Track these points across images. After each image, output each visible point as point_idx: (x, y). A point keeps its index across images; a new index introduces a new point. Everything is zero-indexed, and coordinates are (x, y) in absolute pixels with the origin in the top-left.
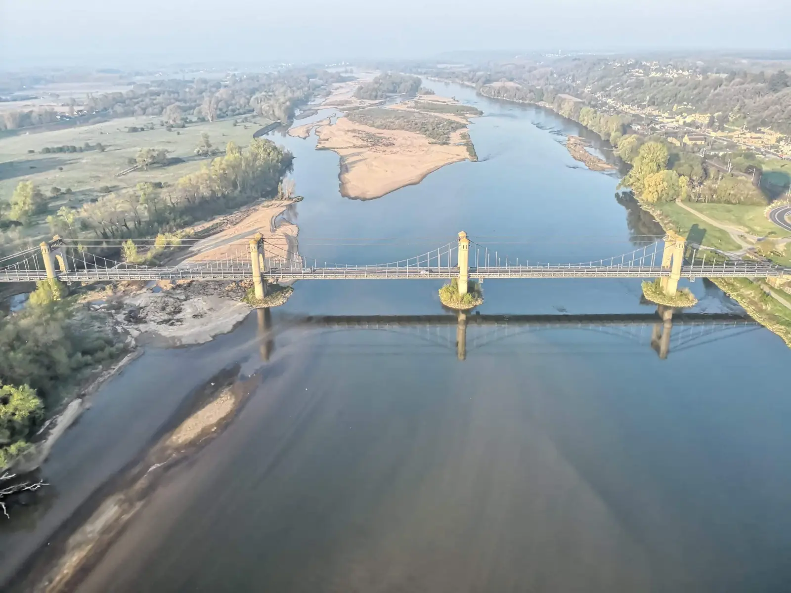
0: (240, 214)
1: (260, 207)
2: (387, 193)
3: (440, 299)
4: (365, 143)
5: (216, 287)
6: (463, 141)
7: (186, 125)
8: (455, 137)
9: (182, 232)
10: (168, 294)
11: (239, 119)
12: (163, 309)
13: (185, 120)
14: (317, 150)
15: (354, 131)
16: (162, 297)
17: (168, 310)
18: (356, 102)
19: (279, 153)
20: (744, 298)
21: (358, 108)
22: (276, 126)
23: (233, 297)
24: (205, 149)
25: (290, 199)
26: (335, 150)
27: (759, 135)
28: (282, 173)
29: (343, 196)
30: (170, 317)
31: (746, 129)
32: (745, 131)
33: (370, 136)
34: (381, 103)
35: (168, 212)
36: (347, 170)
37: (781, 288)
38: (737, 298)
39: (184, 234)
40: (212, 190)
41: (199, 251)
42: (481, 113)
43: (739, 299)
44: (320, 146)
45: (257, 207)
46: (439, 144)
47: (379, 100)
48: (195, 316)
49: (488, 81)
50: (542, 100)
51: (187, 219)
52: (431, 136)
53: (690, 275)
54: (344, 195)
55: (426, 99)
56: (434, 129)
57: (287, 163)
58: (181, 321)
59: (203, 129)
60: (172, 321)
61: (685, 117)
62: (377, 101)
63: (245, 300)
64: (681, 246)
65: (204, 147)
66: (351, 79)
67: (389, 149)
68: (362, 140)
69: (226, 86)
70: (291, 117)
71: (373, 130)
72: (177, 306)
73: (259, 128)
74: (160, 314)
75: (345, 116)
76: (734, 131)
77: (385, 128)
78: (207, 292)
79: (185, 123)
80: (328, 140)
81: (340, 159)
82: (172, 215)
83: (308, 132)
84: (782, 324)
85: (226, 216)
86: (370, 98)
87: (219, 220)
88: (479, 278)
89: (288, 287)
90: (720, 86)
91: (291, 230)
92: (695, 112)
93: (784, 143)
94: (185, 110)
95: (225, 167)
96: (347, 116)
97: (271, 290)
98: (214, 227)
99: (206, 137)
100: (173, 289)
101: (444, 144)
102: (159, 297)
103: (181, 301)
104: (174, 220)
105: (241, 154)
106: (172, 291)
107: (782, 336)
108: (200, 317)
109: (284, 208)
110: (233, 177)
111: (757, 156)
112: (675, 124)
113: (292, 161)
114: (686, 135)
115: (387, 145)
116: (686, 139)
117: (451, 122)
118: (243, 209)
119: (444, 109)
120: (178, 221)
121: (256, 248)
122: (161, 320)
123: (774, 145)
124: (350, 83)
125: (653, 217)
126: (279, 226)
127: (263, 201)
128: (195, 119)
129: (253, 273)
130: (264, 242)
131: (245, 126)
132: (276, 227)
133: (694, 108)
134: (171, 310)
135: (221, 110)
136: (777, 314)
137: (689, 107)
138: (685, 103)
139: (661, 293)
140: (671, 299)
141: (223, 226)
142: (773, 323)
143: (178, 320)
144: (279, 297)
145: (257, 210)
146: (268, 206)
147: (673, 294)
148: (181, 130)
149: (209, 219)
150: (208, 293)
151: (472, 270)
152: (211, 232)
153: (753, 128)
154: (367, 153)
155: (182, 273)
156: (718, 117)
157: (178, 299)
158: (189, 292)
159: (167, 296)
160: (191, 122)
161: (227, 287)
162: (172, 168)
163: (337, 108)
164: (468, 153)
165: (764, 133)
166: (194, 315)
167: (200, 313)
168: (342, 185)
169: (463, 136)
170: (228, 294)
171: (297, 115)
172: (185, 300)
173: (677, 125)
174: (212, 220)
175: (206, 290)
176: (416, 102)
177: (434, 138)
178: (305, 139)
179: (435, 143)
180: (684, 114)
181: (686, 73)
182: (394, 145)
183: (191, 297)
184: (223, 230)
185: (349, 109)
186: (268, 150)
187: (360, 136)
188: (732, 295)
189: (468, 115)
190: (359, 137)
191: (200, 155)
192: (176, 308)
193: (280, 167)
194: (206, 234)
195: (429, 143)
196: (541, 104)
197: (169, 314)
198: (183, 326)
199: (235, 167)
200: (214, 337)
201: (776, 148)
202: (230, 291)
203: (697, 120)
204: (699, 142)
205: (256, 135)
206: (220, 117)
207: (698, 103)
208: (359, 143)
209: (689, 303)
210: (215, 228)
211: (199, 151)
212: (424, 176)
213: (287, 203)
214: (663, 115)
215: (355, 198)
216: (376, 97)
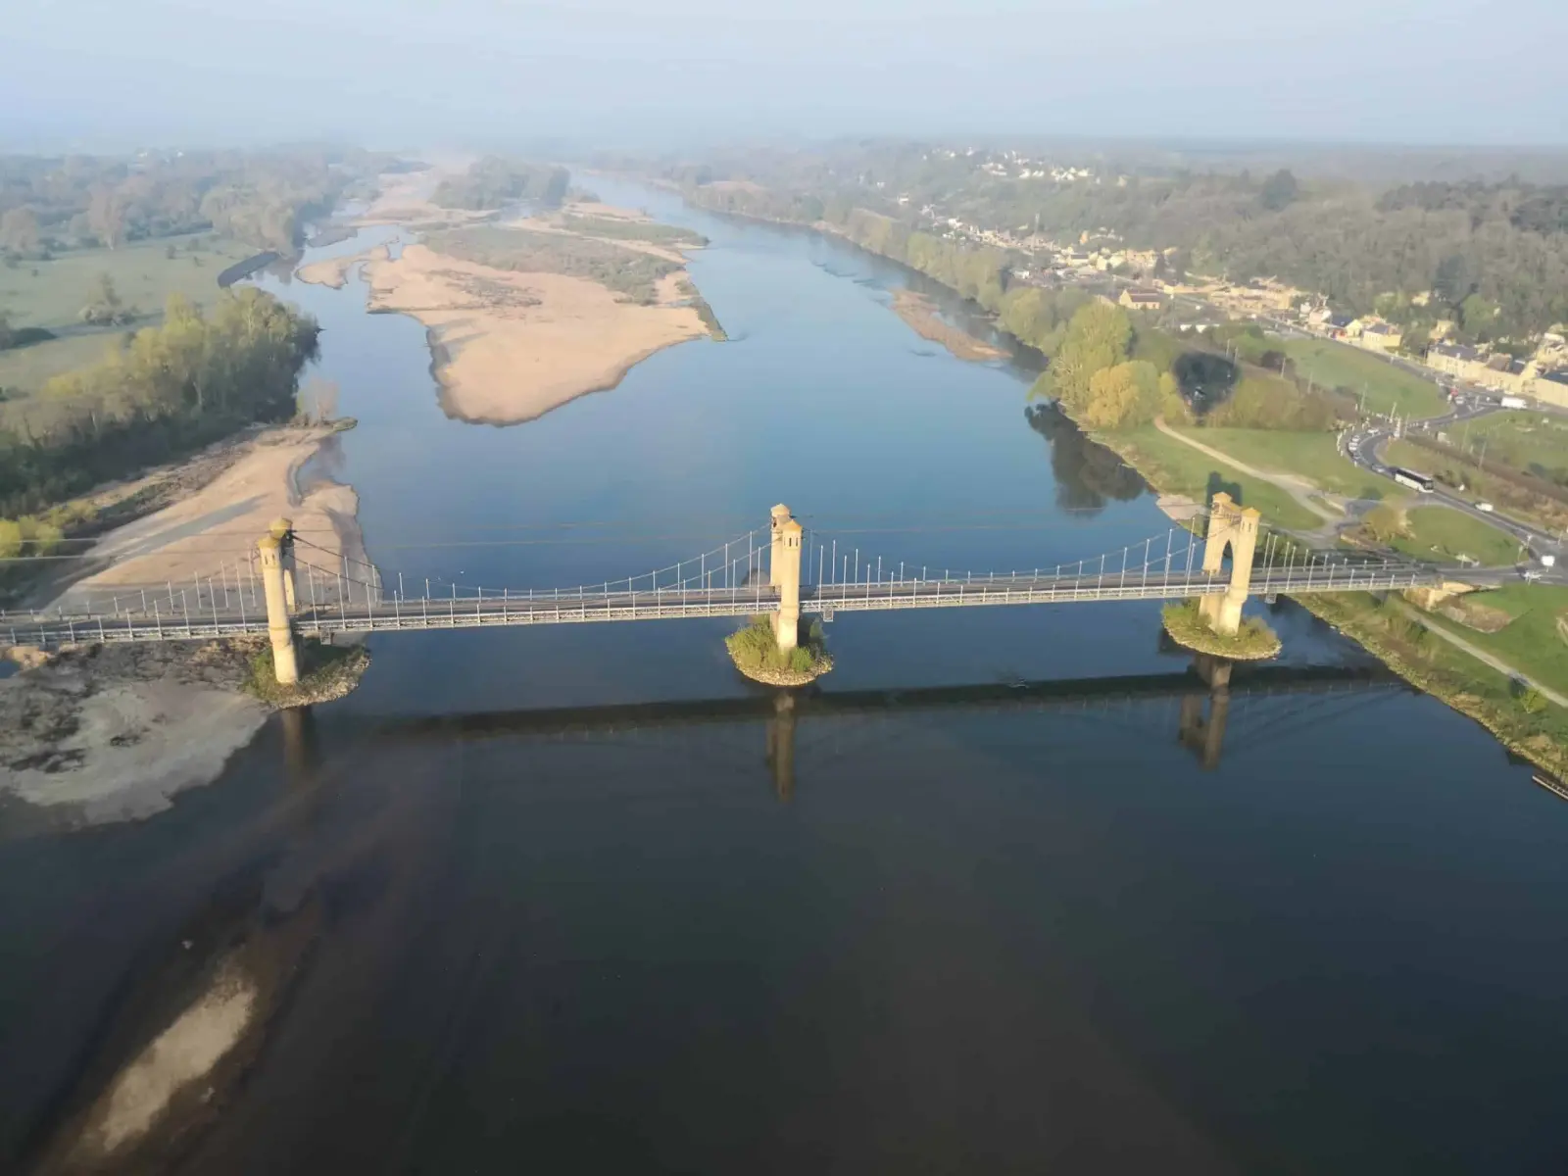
0: (208, 462)
1: (256, 445)
2: (549, 410)
3: (734, 664)
4: (476, 299)
5: (169, 655)
6: (686, 297)
7: (53, 255)
8: (666, 287)
9: (61, 511)
10: (37, 678)
11: (181, 242)
12: (26, 724)
13: (48, 242)
14: (369, 313)
15: (446, 273)
16: (20, 690)
17: (42, 724)
18: (439, 214)
19: (291, 319)
20: (1370, 634)
21: (444, 226)
22: (267, 260)
23: (215, 680)
24: (106, 308)
25: (327, 423)
26: (414, 313)
27: (1255, 292)
28: (297, 364)
29: (451, 416)
30: (48, 746)
31: (1229, 280)
32: (1227, 284)
33: (484, 287)
34: (493, 218)
35: (25, 462)
36: (447, 359)
37: (1440, 609)
38: (1356, 633)
39: (67, 515)
40: (133, 407)
41: (111, 561)
42: (706, 241)
43: (1359, 636)
44: (376, 305)
45: (246, 445)
46: (637, 302)
47: (486, 209)
48: (118, 741)
49: (703, 178)
50: (820, 218)
51: (73, 477)
52: (615, 285)
53: (1266, 589)
54: (452, 414)
55: (584, 210)
56: (619, 272)
57: (306, 341)
58: (80, 758)
59: (94, 265)
60: (51, 760)
61: (1108, 257)
62: (483, 213)
63: (249, 687)
64: (1253, 527)
65: (102, 303)
66: (421, 167)
67: (532, 311)
68: (470, 292)
69: (141, 173)
70: (299, 240)
71: (488, 272)
72: (65, 713)
73: (228, 264)
74: (18, 739)
75: (420, 243)
76: (1204, 284)
77: (513, 268)
78: (144, 669)
79: (49, 250)
80: (390, 291)
81: (428, 333)
82: (35, 470)
83: (342, 273)
84: (1471, 691)
85: (173, 469)
86: (468, 207)
87: (155, 478)
88: (823, 610)
89: (355, 647)
90: (1166, 198)
91: (339, 499)
92: (1124, 246)
93: (1309, 308)
94: (47, 221)
95: (167, 352)
96: (425, 241)
97: (313, 657)
98: (147, 495)
99: (106, 281)
100: (50, 664)
101: (648, 303)
102: (11, 689)
103: (74, 698)
104: (42, 481)
105: (202, 322)
106: (47, 671)
107: (1482, 721)
108: (130, 742)
109: (315, 447)
110: (185, 375)
111: (1266, 332)
112: (1090, 269)
113: (316, 336)
114: (1125, 292)
115: (528, 304)
116: (1125, 299)
117: (651, 259)
118: (216, 448)
119: (627, 231)
120: (52, 482)
121: (277, 557)
122: (21, 758)
123: (1287, 311)
124: (418, 174)
125: (1120, 460)
126: (309, 492)
127: (260, 431)
128: (71, 241)
129: (270, 619)
130: (294, 540)
131: (196, 259)
132: (301, 493)
133: (1121, 239)
134: (48, 727)
135: (133, 222)
136: (1453, 669)
137: (1111, 236)
138: (1103, 229)
139: (1206, 631)
140: (1231, 641)
141: (166, 492)
142: (1452, 690)
143: (73, 755)
144: (336, 675)
145: (250, 452)
146: (275, 443)
147: (1234, 632)
148: (41, 265)
149: (131, 476)
150: (147, 673)
151: (806, 593)
152: (141, 508)
153: (1242, 279)
154: (484, 319)
155: (77, 627)
156: (1171, 256)
157: (66, 692)
158: (95, 671)
159: (34, 686)
160: (63, 248)
161: (198, 653)
162: (25, 354)
163: (398, 224)
164: (704, 323)
165: (1264, 288)
166: (116, 739)
167: (130, 731)
168: (443, 391)
169: (684, 288)
170: (201, 674)
171: (310, 237)
172: (86, 695)
173: (1095, 272)
174: (140, 478)
175: (142, 665)
176: (567, 217)
177: (624, 291)
178: (338, 288)
179: (630, 301)
180: (1105, 250)
181: (1084, 173)
182: (540, 303)
183: (101, 686)
184: (167, 505)
185: (429, 227)
186: (263, 313)
187: (463, 283)
188: (1343, 626)
189: (680, 245)
190: (457, 285)
191: (92, 323)
192: (61, 718)
193: (294, 351)
194: (126, 514)
195: (617, 301)
196: (820, 225)
197: (45, 738)
198: (87, 770)
199: (190, 352)
200: (179, 798)
201: (1295, 316)
202: (206, 665)
203: (1130, 262)
204: (1150, 305)
205: (226, 279)
206: (131, 237)
207: (1131, 230)
208: (463, 298)
209: (1265, 650)
210: (149, 499)
211: (89, 314)
212: (623, 372)
213: (318, 433)
214: (1063, 251)
215: (478, 421)
216: (479, 206)
